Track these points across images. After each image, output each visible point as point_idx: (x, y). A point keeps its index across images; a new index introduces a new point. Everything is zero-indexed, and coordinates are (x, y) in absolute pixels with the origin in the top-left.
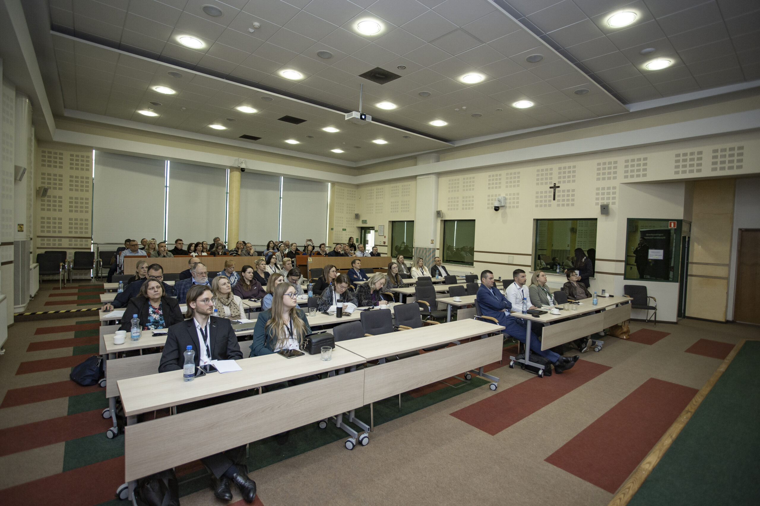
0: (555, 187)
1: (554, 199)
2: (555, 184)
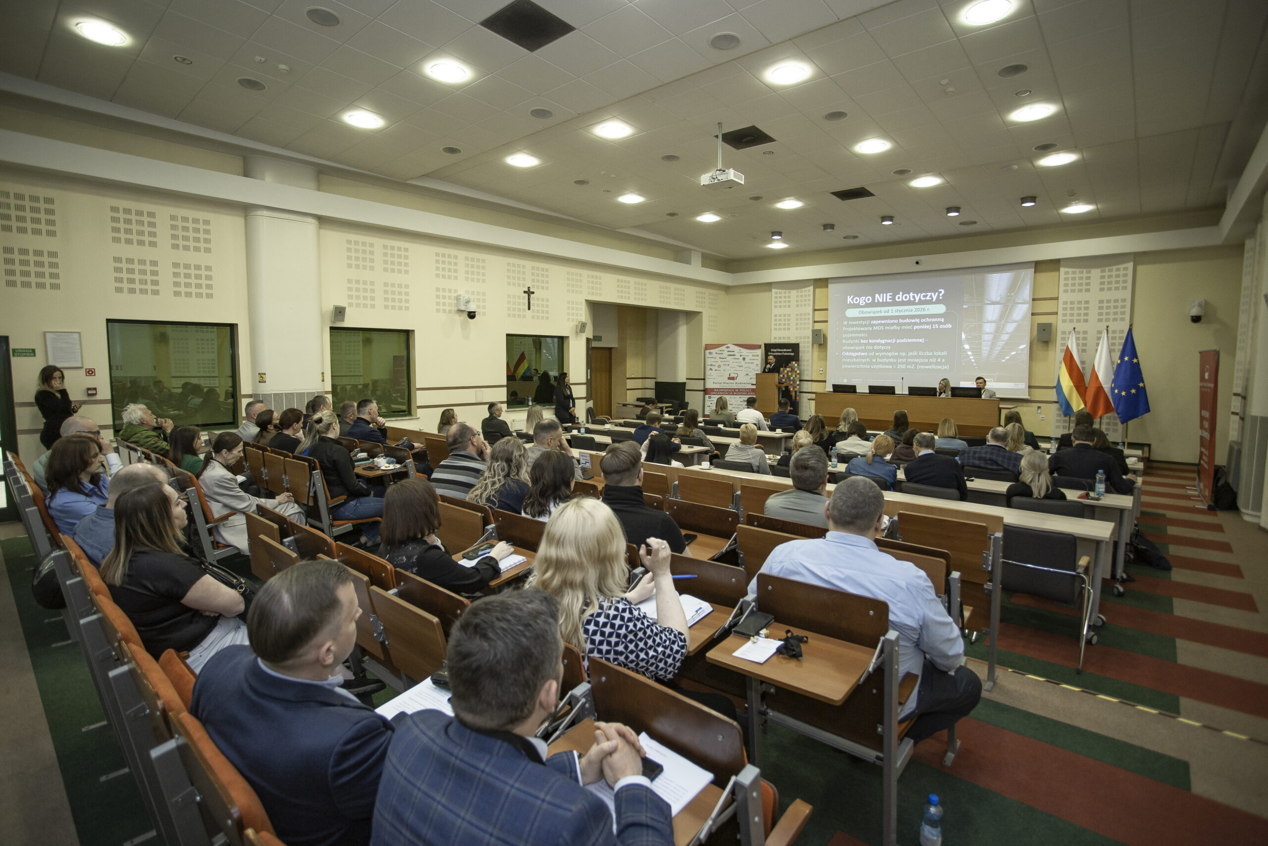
0: (529, 293)
1: (529, 309)
2: (529, 288)
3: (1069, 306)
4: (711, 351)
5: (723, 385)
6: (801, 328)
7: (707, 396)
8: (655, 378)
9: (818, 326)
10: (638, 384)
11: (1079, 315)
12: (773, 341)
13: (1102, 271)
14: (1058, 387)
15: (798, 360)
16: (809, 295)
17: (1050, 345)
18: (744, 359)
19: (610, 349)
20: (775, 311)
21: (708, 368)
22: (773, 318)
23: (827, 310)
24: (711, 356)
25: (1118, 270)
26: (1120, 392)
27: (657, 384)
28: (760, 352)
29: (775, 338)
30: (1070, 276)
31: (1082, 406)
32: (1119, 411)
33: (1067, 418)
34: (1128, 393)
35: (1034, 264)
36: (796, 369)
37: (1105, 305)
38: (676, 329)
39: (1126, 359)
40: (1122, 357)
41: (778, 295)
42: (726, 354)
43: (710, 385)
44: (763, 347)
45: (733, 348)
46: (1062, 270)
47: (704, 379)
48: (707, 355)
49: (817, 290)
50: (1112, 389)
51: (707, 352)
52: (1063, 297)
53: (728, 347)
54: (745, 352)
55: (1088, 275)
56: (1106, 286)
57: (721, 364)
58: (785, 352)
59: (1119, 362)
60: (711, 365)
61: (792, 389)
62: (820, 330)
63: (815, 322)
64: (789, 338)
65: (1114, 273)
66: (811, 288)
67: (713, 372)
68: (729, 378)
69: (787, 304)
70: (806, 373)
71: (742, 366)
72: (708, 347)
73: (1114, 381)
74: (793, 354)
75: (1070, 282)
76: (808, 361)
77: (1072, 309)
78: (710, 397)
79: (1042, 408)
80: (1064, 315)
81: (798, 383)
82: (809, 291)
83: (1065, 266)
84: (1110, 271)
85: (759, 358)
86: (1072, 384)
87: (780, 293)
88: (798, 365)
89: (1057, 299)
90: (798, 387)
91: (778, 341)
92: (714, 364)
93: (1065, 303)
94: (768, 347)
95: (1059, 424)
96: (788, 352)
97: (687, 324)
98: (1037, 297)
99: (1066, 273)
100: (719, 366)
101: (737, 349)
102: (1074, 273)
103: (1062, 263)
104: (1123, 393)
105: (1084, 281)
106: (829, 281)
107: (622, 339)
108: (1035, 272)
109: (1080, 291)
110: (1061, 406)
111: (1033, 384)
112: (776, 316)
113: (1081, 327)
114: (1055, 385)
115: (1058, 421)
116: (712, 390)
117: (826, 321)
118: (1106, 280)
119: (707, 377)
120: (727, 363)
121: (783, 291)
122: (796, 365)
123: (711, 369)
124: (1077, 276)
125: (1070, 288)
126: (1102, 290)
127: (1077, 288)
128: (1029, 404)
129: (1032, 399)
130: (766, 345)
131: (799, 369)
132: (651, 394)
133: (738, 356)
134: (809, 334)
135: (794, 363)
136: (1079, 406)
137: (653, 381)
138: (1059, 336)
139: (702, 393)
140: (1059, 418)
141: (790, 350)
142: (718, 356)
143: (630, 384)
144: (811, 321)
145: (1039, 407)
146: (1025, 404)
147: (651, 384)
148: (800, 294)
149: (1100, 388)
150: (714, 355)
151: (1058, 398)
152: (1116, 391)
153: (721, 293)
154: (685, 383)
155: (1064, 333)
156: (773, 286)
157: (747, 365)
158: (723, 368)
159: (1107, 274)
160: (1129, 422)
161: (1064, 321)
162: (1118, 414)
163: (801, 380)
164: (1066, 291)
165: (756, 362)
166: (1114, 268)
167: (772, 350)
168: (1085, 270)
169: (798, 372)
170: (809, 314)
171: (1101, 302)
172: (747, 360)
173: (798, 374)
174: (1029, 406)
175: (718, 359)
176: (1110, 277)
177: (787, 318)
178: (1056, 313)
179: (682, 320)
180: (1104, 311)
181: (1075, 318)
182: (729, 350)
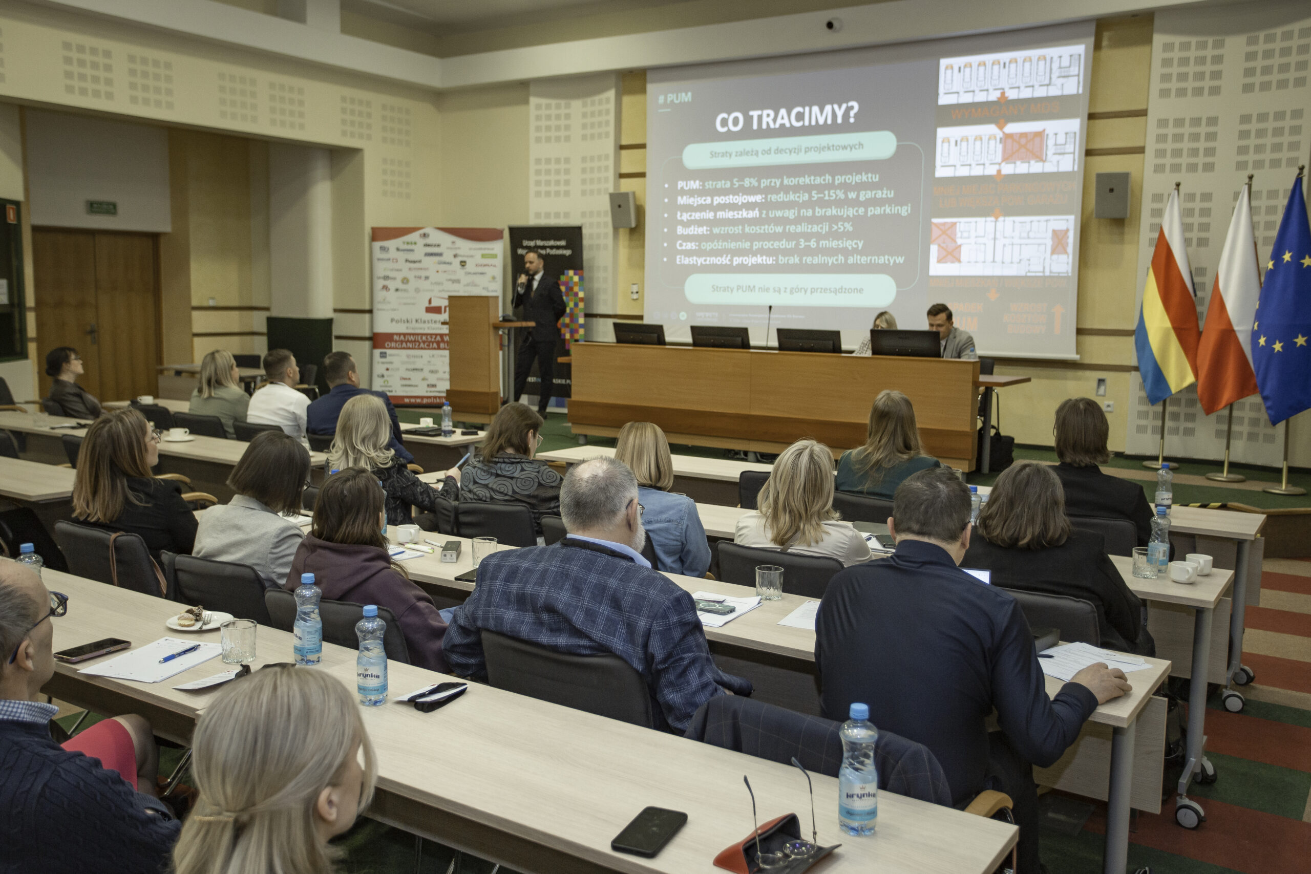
3: (1171, 131)
4: (385, 243)
5: (414, 324)
6: (592, 192)
7: (377, 352)
8: (267, 309)
9: (627, 186)
10: (232, 321)
11: (1194, 152)
12: (533, 221)
13: (1252, 41)
14: (1140, 334)
15: (581, 268)
16: (608, 112)
17: (1126, 230)
18: (463, 264)
19: (154, 237)
20: (537, 151)
21: (379, 283)
22: (533, 167)
23: (643, 146)
24: (384, 255)
25: (1287, 36)
26: (1271, 342)
27: (271, 321)
28: (499, 249)
29: (538, 215)
30: (1176, 55)
31: (1190, 379)
32: (1267, 392)
33: (1159, 408)
34: (1289, 345)
35: (1092, 28)
36: (576, 289)
37: (1254, 126)
38: (303, 190)
39: (1287, 257)
40: (1277, 256)
41: (544, 112)
42: (420, 251)
43: (383, 325)
44: (506, 234)
45: (437, 237)
46: (1159, 39)
47: (370, 311)
48: (378, 254)
49: (626, 100)
50: (1255, 336)
51: (377, 245)
52: (1158, 108)
53: (425, 235)
54: (465, 246)
55: (1217, 52)
56: (1258, 79)
57: (411, 275)
58: (552, 247)
59: (1270, 265)
60: (386, 278)
61: (568, 336)
62: (626, 195)
63: (622, 176)
64: (567, 215)
65: (1277, 45)
66: (611, 94)
67: (391, 295)
68: (430, 310)
69: (562, 133)
70: (602, 297)
71: (458, 281)
72: (378, 234)
73: (1260, 315)
74: (568, 252)
75: (1175, 70)
76: (606, 269)
77: (1178, 138)
78: (383, 355)
79: (1108, 382)
80: (1160, 153)
81: (581, 321)
82: (608, 100)
83: (1165, 31)
84: (1270, 39)
85: (499, 262)
86: (1168, 324)
87: (548, 107)
88: (581, 279)
89: (1143, 113)
90: (582, 331)
91: (543, 222)
92: (391, 274)
93: (1163, 123)
94: (519, 235)
95: (1143, 422)
96: (558, 248)
97: (332, 177)
98: (1100, 109)
99: (1168, 47)
100: (405, 281)
101: (446, 240)
102: (1185, 46)
103: (1157, 22)
104: (1278, 347)
105: (1208, 68)
106: (649, 76)
107: (179, 213)
108: (1098, 46)
109: (1198, 92)
110: (1144, 379)
111: (1088, 325)
112: (538, 161)
113: (1193, 183)
114: (1133, 326)
115: (1142, 415)
116: (389, 337)
117: (642, 175)
118: (1259, 63)
119: (377, 306)
120: (423, 274)
121: (553, 102)
122: (576, 279)
123: (385, 288)
124: (1193, 54)
125: (1174, 85)
126: (1248, 88)
127: (1190, 84)
128: (1080, 373)
129: (1087, 361)
130: (512, 230)
131: (582, 289)
132: (260, 347)
133: (448, 256)
134: (604, 204)
135: (571, 273)
136: (1182, 378)
137: (264, 315)
138: (1147, 206)
139: (367, 344)
140: (1144, 408)
141: (563, 243)
142: (402, 256)
143: (201, 322)
144: (611, 174)
145: (1101, 381)
146: (1070, 373)
147: (259, 322)
148: (589, 109)
149: (1228, 333)
150: (393, 254)
151: (1139, 359)
152: (1262, 341)
153: (422, 109)
154: (329, 322)
155: (1158, 198)
156: (532, 88)
157: (469, 279)
158: (413, 284)
159: (1261, 47)
160: (1292, 419)
161: (1159, 169)
162: (1265, 399)
163: (588, 316)
164: (1164, 93)
165: (491, 271)
166: (1279, 31)
167: (526, 243)
168: (1210, 40)
169: (581, 295)
170: (607, 157)
171: (1245, 119)
172: (470, 267)
173: (582, 300)
174: (1079, 379)
175: (401, 264)
176: (1268, 54)
177: (562, 166)
178: (1141, 150)
179: (320, 169)
180: (1252, 142)
181: (1184, 160)
182: (428, 241)
